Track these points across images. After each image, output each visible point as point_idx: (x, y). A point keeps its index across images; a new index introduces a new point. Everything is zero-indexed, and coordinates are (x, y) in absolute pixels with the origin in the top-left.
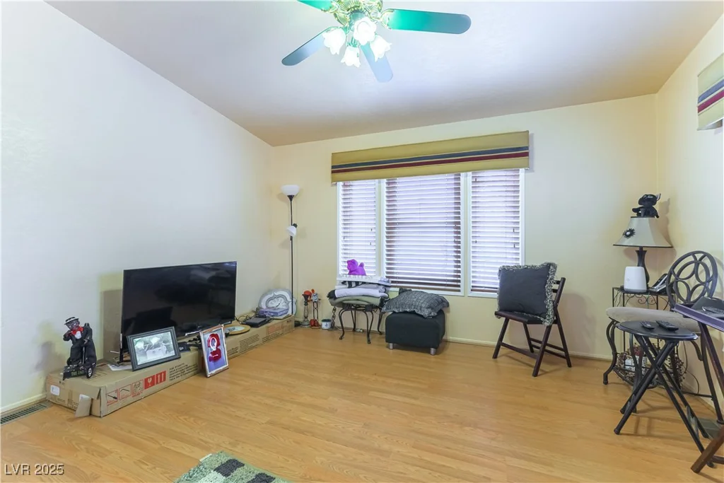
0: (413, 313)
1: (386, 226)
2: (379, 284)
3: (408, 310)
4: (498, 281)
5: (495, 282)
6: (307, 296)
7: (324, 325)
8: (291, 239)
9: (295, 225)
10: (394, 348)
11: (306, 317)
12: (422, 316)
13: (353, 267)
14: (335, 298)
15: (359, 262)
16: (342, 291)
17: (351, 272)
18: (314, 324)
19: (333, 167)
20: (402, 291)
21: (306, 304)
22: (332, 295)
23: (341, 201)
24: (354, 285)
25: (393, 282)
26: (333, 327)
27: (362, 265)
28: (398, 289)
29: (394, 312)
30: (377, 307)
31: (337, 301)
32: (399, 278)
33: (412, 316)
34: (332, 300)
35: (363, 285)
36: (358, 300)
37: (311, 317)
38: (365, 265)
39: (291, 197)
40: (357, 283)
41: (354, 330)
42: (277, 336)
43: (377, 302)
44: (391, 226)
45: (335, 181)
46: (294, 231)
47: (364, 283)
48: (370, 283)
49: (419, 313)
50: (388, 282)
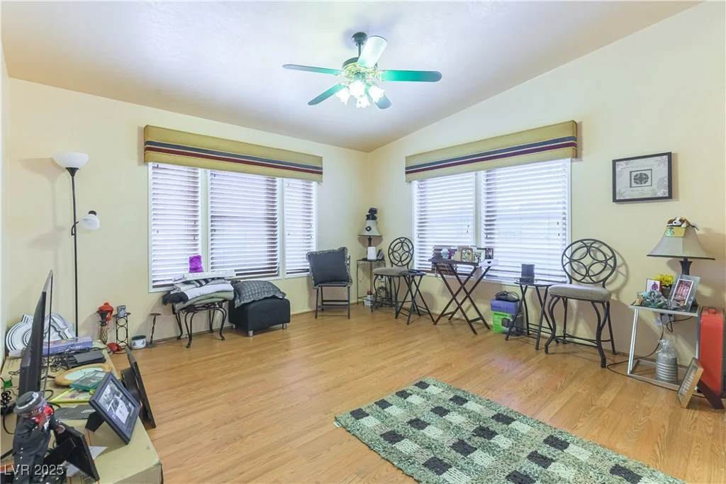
4: (308, 264)
5: (307, 265)
33: (274, 300)
35: (213, 282)
36: (212, 298)
47: (213, 279)
48: (218, 278)
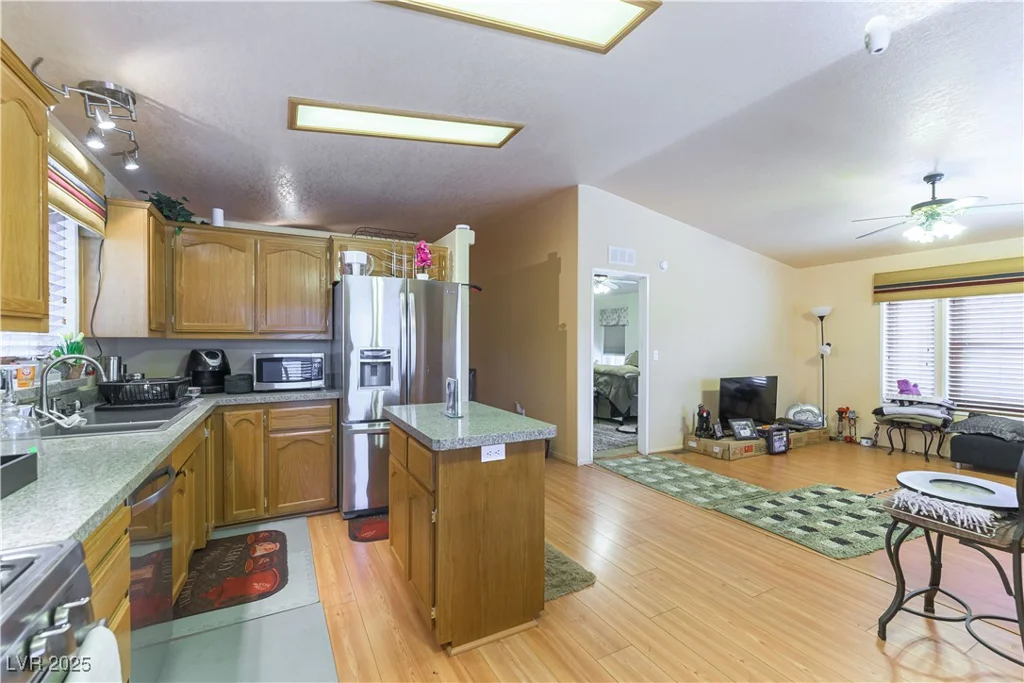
0: (990, 435)
1: (949, 346)
2: (941, 406)
3: (982, 432)
6: (842, 413)
7: (864, 442)
8: (822, 357)
9: (829, 344)
10: (961, 468)
11: (841, 433)
12: (1003, 439)
13: (904, 386)
14: (883, 415)
15: (912, 382)
16: (890, 409)
17: (902, 392)
18: (850, 440)
19: (875, 287)
20: (972, 415)
21: (841, 419)
22: (878, 412)
23: (885, 320)
24: (907, 404)
25: (958, 405)
26: (874, 445)
27: (915, 386)
28: (967, 414)
29: (963, 433)
30: (937, 428)
31: (885, 418)
32: (968, 402)
34: (879, 417)
37: (846, 433)
38: (920, 386)
39: (822, 318)
40: (911, 403)
41: (904, 450)
42: (816, 443)
43: (939, 422)
44: (957, 347)
45: (877, 301)
46: (828, 349)
49: (999, 435)
50: (953, 404)
